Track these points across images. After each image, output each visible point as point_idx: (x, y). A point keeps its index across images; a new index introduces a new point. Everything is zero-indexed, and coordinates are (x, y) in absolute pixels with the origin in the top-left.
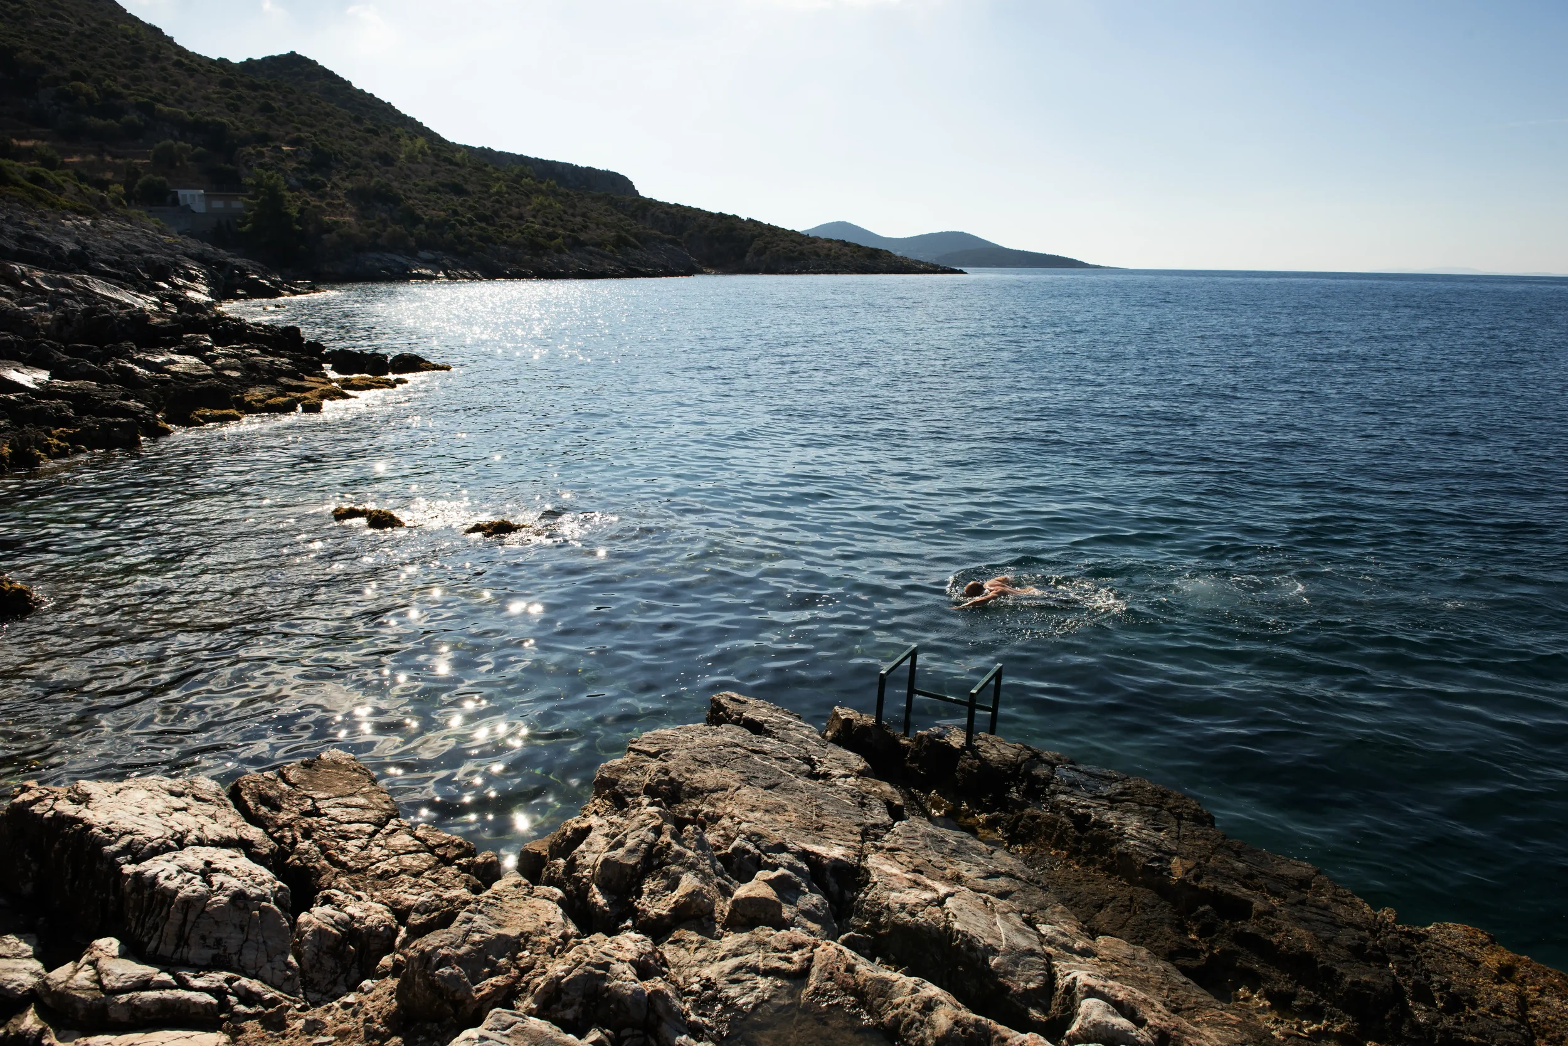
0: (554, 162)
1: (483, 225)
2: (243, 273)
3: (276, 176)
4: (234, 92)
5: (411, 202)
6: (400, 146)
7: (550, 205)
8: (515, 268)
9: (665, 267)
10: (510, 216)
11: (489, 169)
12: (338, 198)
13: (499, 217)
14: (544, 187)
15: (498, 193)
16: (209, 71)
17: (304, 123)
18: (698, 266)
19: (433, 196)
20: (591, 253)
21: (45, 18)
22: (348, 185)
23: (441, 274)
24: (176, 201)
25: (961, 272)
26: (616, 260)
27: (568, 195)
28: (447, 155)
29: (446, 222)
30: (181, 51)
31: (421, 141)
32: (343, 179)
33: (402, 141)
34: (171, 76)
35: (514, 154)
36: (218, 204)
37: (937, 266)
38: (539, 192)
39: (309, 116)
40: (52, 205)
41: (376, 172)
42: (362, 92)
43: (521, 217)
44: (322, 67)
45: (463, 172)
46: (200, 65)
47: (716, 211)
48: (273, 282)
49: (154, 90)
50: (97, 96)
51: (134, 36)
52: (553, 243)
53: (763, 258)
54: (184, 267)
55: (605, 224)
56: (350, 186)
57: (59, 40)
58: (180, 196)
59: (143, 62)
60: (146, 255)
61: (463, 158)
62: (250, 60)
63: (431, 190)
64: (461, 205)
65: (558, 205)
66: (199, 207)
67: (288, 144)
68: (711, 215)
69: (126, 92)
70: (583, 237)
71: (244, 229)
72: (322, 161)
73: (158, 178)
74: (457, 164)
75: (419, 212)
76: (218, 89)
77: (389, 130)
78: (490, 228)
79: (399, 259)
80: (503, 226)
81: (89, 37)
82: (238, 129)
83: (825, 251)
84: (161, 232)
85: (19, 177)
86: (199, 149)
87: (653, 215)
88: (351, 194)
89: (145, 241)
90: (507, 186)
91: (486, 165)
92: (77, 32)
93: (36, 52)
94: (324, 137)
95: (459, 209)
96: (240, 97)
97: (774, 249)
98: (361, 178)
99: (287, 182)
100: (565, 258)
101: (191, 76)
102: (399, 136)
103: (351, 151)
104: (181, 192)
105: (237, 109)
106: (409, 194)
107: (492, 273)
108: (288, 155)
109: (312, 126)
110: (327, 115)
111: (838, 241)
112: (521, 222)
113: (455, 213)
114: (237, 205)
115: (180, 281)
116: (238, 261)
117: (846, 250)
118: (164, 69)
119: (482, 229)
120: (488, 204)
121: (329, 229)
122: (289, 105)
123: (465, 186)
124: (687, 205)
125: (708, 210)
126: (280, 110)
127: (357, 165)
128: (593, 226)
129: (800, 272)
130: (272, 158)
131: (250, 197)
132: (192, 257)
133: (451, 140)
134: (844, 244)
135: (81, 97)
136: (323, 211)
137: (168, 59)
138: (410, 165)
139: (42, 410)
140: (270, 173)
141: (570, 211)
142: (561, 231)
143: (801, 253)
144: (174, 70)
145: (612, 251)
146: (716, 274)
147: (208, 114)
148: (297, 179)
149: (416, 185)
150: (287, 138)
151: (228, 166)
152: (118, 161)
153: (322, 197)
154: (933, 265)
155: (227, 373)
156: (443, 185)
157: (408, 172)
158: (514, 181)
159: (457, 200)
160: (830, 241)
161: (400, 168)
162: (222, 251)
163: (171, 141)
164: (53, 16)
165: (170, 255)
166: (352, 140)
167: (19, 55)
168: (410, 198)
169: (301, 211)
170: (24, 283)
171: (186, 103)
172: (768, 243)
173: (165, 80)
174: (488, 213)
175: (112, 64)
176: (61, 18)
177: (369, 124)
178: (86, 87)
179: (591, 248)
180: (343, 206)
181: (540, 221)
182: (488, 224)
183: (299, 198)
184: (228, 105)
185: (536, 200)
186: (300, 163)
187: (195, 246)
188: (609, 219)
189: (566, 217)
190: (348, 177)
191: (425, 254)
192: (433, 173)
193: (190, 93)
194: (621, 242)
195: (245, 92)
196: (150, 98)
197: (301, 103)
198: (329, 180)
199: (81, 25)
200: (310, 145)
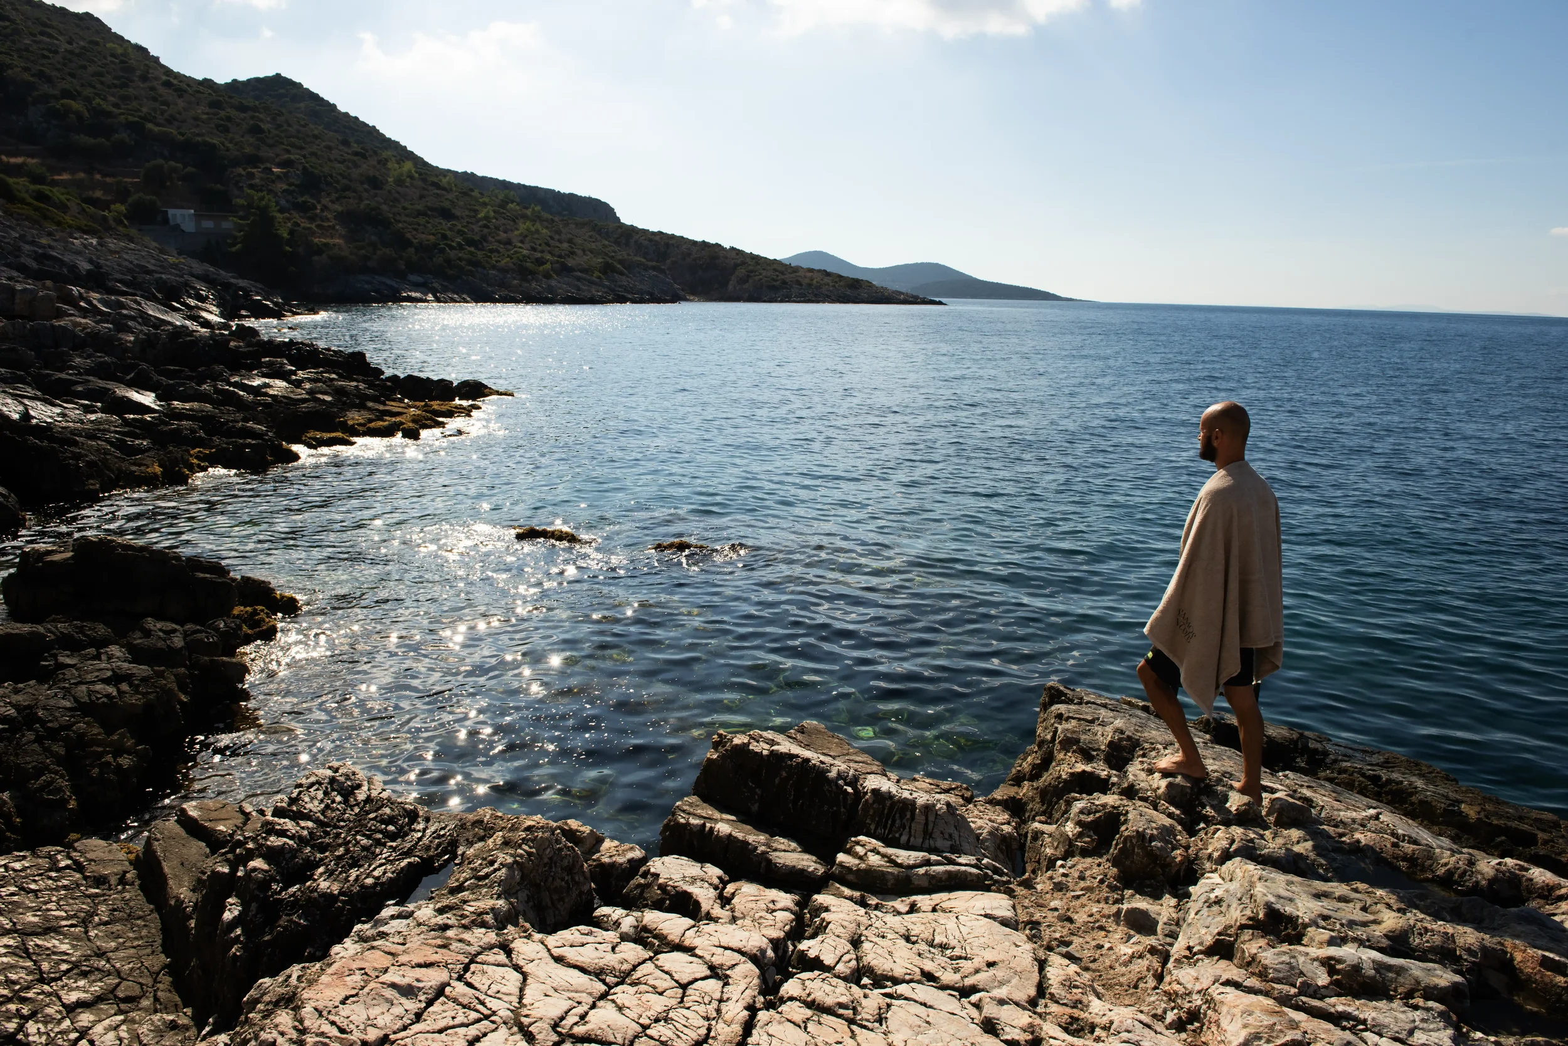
0: (536, 188)
1: (472, 249)
2: (247, 294)
3: (267, 197)
4: (222, 113)
5: (400, 225)
6: (389, 169)
7: (537, 231)
8: (504, 293)
9: (651, 294)
10: (499, 242)
11: (476, 193)
12: (328, 220)
13: (487, 241)
14: (529, 212)
15: (486, 218)
16: (199, 92)
17: (293, 145)
18: (681, 293)
19: (422, 220)
20: (579, 279)
21: (34, 35)
22: (338, 207)
23: (430, 297)
24: (166, 221)
25: (940, 303)
26: (604, 286)
27: (553, 221)
28: (435, 180)
29: (435, 245)
30: (168, 71)
31: (408, 166)
32: (332, 202)
33: (390, 165)
34: (161, 96)
35: (497, 179)
36: (208, 224)
37: (916, 297)
38: (525, 217)
39: (298, 138)
40: (59, 224)
41: (365, 195)
42: (347, 115)
43: (509, 242)
44: (307, 90)
45: (450, 196)
46: (189, 85)
47: (699, 239)
48: (276, 304)
49: (145, 110)
50: (87, 114)
51: (122, 55)
52: (541, 268)
53: (746, 286)
54: (194, 288)
55: (591, 251)
56: (340, 209)
57: (48, 58)
58: (170, 215)
59: (133, 81)
60: (157, 276)
61: (449, 183)
62: (235, 81)
63: (420, 213)
64: (450, 229)
65: (545, 231)
66: (189, 226)
67: (279, 165)
68: (695, 243)
69: (116, 111)
70: (570, 262)
71: (234, 249)
72: (312, 183)
73: (148, 197)
74: (444, 189)
75: (408, 236)
76: (207, 110)
77: (375, 153)
78: (479, 253)
79: (389, 282)
80: (491, 251)
81: (78, 55)
82: (228, 150)
83: (807, 281)
84: (162, 251)
85: (26, 196)
86: (190, 169)
87: (636, 242)
88: (342, 217)
89: (153, 261)
90: (494, 212)
91: (472, 190)
92: (66, 50)
93: (26, 69)
94: (313, 159)
95: (448, 233)
96: (229, 119)
97: (757, 278)
98: (351, 201)
99: (277, 203)
100: (553, 283)
101: (180, 96)
102: (386, 160)
103: (341, 174)
104: (171, 212)
105: (226, 130)
106: (398, 218)
107: (482, 296)
108: (278, 177)
109: (301, 148)
110: (316, 137)
111: (819, 271)
112: (509, 247)
113: (444, 237)
114: (227, 225)
115: (192, 302)
116: (242, 283)
117: (827, 280)
118: (152, 89)
119: (471, 253)
120: (476, 228)
121: (319, 250)
122: (279, 127)
123: (453, 211)
124: (670, 232)
125: (691, 237)
126: (269, 132)
127: (347, 188)
128: (580, 252)
129: (782, 301)
130: (262, 179)
131: (241, 218)
132: (199, 278)
133: (434, 164)
134: (827, 274)
135: (71, 116)
136: (313, 233)
137: (156, 79)
138: (399, 189)
139: (178, 431)
140: (260, 194)
141: (557, 237)
142: (549, 257)
143: (784, 282)
144: (161, 90)
145: (599, 278)
146: (699, 301)
147: (198, 135)
148: (287, 201)
149: (405, 208)
150: (277, 160)
151: (219, 186)
152: (108, 180)
153: (312, 219)
154: (913, 297)
155: (321, 396)
156: (432, 209)
157: (397, 195)
158: (500, 206)
159: (445, 225)
160: (811, 270)
161: (389, 192)
162: (222, 272)
163: (161, 161)
164: (42, 33)
165: (177, 275)
166: (340, 162)
167: (10, 72)
168: (399, 221)
169: (292, 232)
170: (82, 304)
171: (176, 123)
172: (751, 271)
173: (155, 99)
174: (477, 238)
175: (102, 83)
176: (50, 36)
177: (356, 147)
178: (75, 105)
179: (579, 274)
180: (333, 227)
181: (527, 246)
182: (477, 248)
183: (289, 219)
184: (218, 126)
185: (523, 226)
186: (290, 185)
187: (198, 267)
188: (593, 246)
189: (552, 242)
190: (338, 199)
191: (414, 278)
192: (422, 197)
193: (180, 113)
194: (607, 269)
195: (233, 113)
196: (140, 117)
197: (289, 125)
198: (319, 202)
199: (70, 43)
200: (300, 168)
